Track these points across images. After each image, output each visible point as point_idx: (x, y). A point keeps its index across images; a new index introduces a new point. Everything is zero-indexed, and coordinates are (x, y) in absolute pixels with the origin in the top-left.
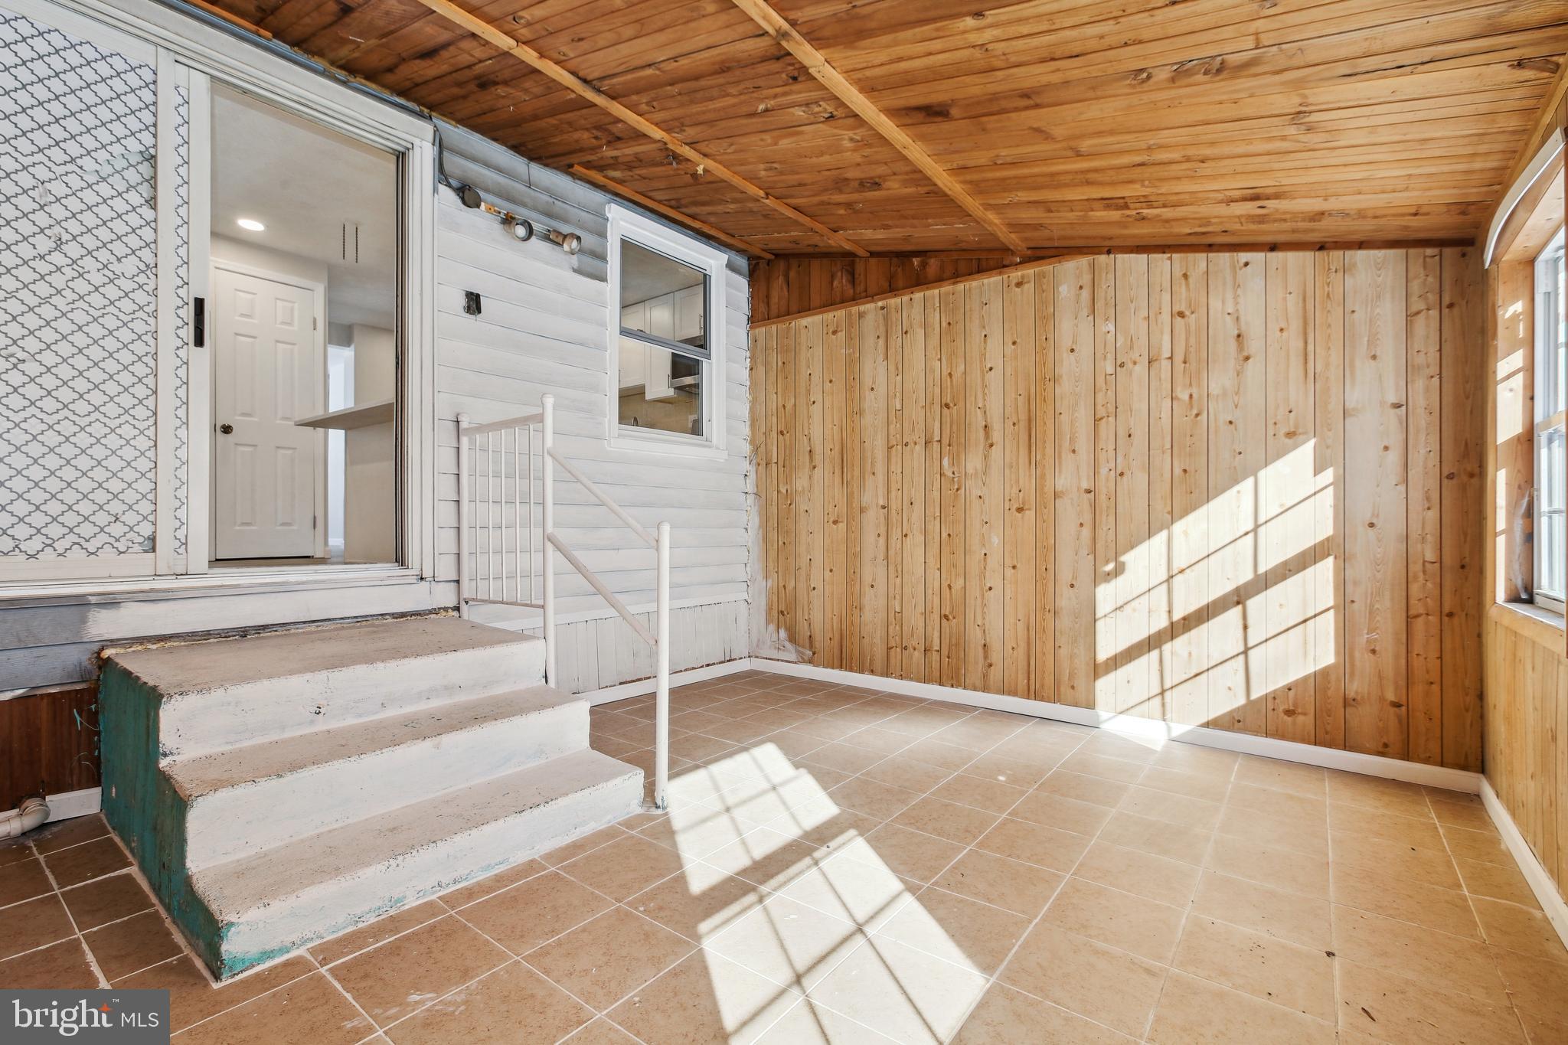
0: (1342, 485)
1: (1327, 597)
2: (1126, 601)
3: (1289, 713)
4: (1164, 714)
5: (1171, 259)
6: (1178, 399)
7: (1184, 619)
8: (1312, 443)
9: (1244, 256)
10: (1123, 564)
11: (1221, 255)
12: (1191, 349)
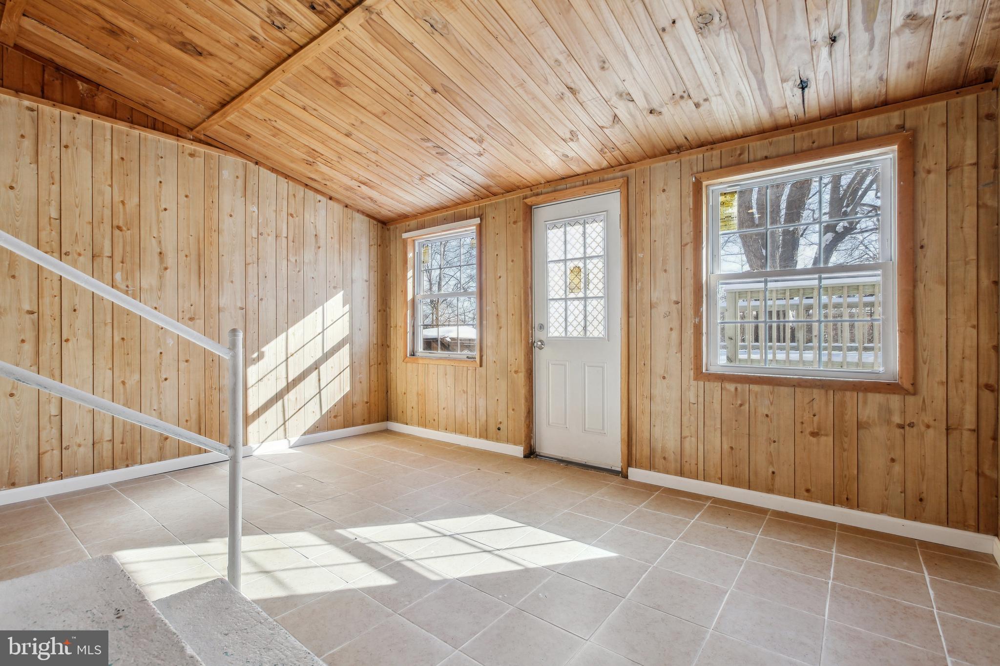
0: (351, 311)
1: (347, 362)
2: (264, 375)
3: (335, 417)
4: (285, 435)
5: (288, 183)
6: (290, 261)
7: (293, 380)
8: (342, 293)
9: (319, 197)
10: (263, 353)
11: (310, 191)
12: (297, 236)
